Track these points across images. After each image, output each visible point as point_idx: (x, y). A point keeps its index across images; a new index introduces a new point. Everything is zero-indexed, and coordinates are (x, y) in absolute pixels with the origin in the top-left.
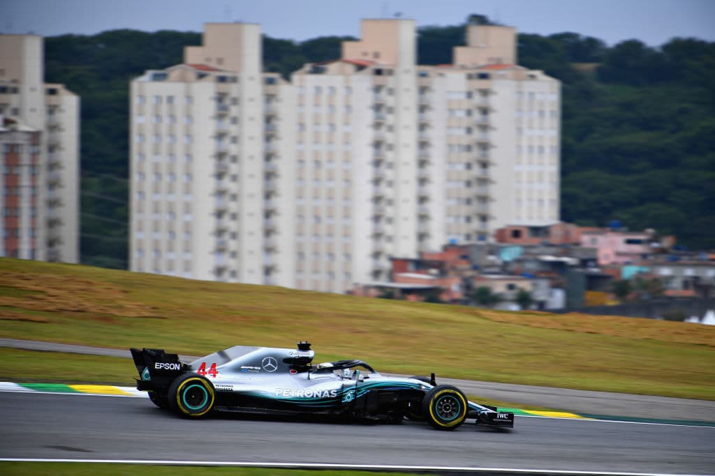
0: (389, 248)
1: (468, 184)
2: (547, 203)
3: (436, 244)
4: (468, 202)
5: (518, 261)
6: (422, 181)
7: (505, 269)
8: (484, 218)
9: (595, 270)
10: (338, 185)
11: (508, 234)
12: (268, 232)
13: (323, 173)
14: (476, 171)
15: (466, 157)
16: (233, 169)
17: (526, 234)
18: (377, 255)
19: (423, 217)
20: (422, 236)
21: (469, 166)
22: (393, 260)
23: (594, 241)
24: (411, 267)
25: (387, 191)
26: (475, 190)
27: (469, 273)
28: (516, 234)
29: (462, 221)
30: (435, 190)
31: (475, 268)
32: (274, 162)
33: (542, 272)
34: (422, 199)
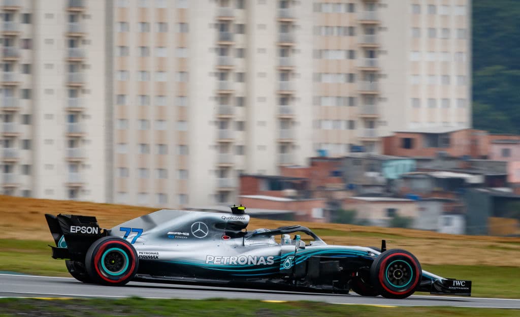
0: (237, 162)
1: (351, 78)
2: (454, 104)
3: (301, 157)
4: (351, 101)
5: (405, 178)
6: (285, 74)
7: (389, 189)
8: (371, 122)
9: (505, 190)
10: (170, 78)
11: (397, 143)
12: (73, 141)
13: (151, 64)
14: (361, 61)
15: (348, 42)
16: (25, 56)
17: (420, 144)
18: (223, 171)
19: (286, 122)
20: (284, 147)
21: (351, 54)
22: (243, 177)
23: (506, 153)
24: (263, 186)
25: (236, 88)
26: (360, 86)
27: (340, 195)
28: (407, 143)
29: (343, 126)
30: (302, 86)
31: (351, 188)
32: (81, 48)
33: (434, 192)
34: (285, 99)
